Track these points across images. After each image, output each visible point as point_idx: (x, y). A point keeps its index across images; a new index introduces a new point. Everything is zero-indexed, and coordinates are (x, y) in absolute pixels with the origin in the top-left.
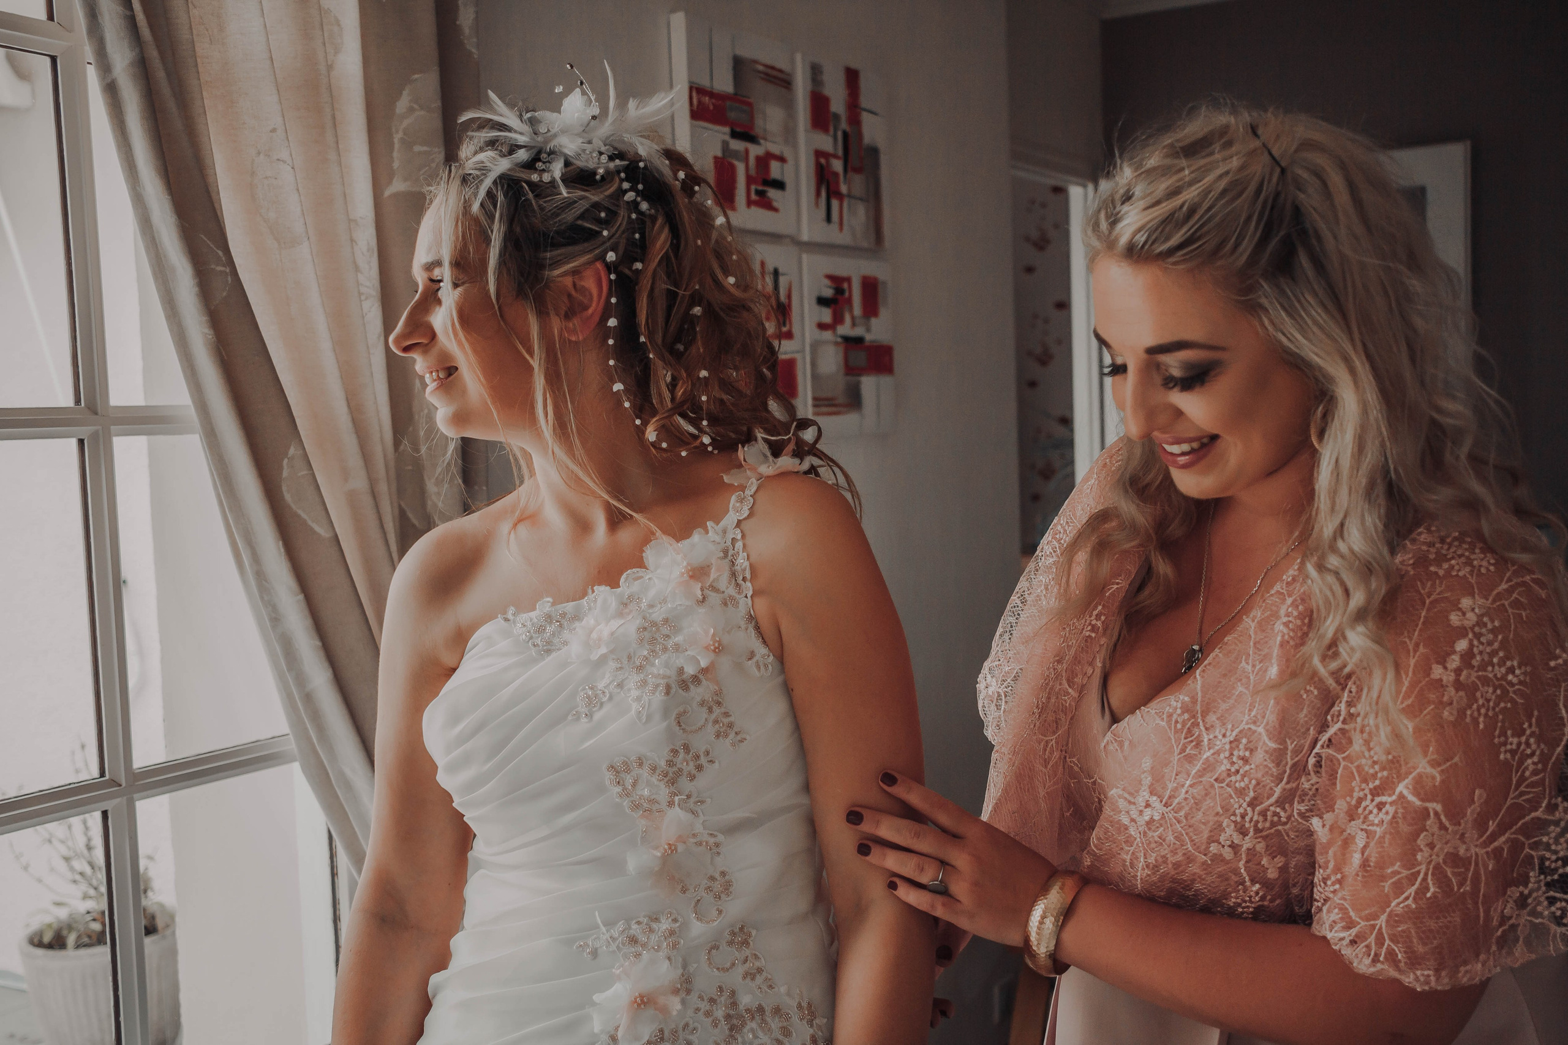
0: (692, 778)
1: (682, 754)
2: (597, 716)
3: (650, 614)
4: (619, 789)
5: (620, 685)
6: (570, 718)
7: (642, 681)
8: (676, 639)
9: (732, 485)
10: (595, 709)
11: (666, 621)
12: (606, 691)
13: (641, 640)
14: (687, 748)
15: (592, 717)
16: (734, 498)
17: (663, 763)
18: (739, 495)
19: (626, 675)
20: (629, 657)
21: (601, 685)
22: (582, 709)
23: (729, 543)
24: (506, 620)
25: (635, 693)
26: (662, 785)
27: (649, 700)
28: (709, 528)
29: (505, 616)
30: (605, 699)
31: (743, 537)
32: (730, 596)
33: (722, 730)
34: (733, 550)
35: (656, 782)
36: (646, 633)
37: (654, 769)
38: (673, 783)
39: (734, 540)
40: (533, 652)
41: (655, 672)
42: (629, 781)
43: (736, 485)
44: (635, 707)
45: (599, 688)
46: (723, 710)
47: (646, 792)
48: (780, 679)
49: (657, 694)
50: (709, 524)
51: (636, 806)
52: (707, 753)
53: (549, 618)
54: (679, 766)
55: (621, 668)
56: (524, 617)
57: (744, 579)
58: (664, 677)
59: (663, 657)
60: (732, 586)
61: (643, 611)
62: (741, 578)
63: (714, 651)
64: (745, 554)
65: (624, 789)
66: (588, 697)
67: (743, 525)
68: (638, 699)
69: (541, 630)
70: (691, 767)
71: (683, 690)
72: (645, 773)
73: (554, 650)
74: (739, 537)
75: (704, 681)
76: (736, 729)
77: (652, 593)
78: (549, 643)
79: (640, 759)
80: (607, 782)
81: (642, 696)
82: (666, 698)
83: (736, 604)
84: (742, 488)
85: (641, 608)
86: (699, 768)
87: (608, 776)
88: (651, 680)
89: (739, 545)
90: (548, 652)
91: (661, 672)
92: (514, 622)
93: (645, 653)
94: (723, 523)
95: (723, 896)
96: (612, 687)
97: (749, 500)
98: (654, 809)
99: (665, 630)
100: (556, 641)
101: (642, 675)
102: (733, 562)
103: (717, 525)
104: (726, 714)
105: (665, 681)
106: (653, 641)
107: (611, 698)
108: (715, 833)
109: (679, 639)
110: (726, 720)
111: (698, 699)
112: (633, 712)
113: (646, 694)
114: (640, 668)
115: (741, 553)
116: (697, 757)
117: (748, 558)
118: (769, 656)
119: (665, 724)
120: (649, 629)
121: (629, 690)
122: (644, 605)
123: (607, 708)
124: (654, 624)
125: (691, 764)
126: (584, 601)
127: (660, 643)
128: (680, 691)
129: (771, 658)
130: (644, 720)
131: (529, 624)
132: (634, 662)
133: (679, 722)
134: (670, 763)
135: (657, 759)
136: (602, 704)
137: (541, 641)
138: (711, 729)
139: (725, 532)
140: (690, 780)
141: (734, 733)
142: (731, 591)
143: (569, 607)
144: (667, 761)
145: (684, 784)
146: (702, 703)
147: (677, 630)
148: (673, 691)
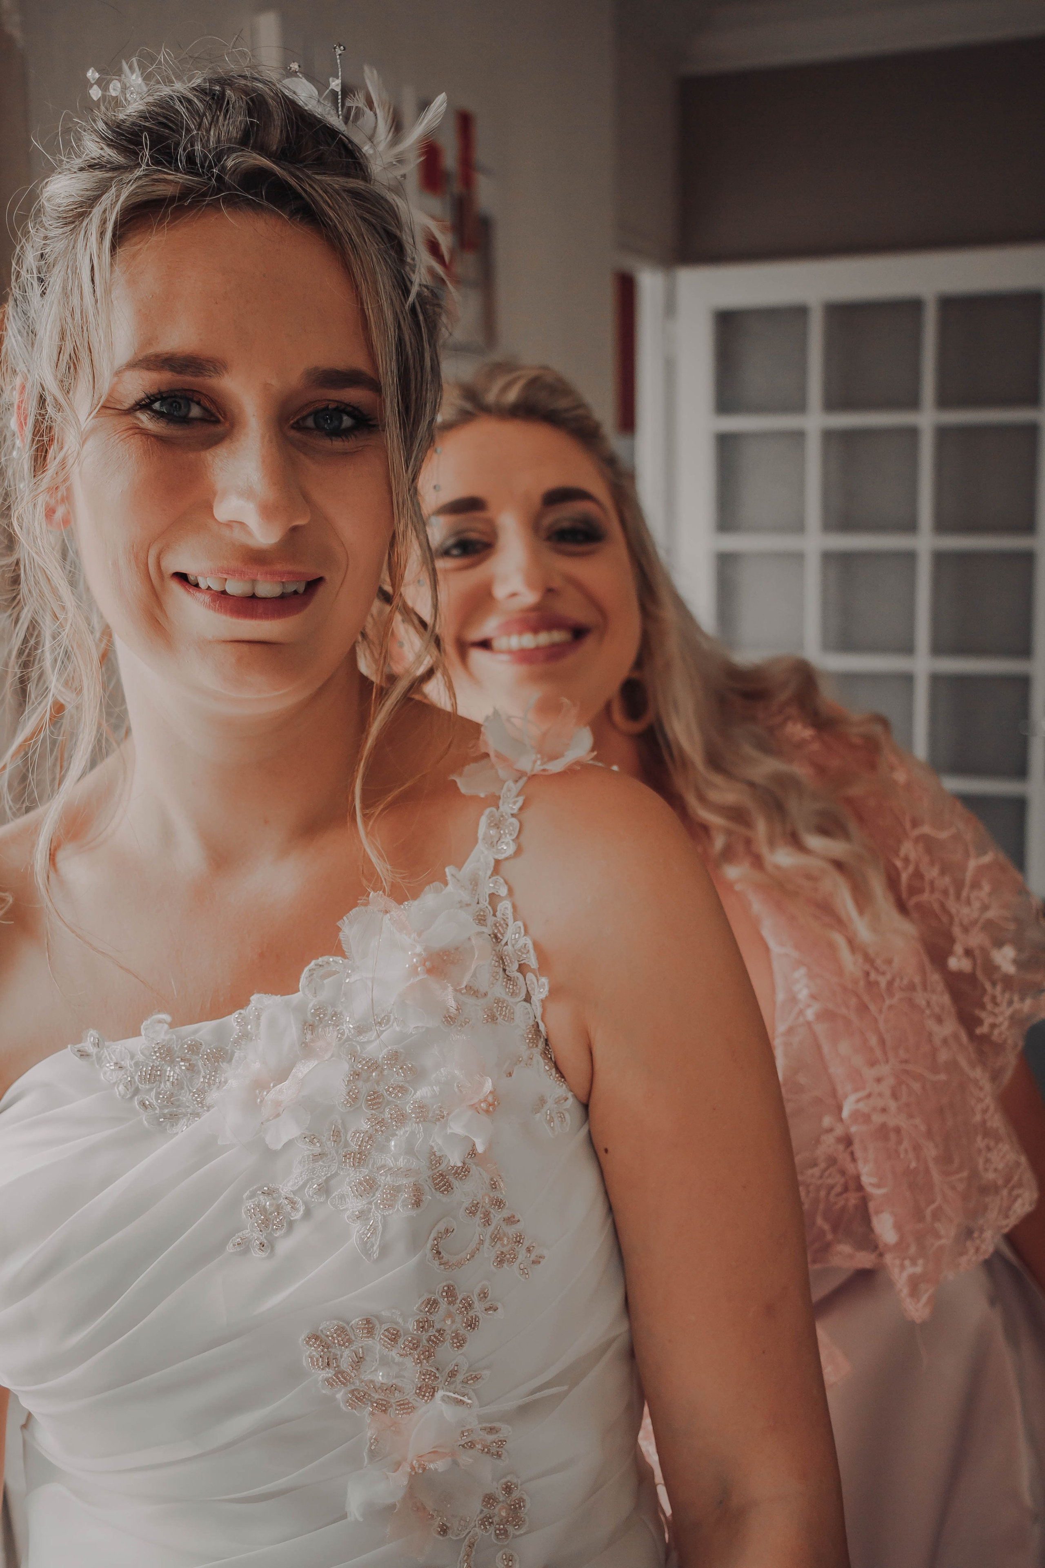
0: (460, 1341)
1: (443, 1304)
2: (285, 1246)
3: (363, 1045)
4: (329, 1373)
5: (325, 1189)
6: (230, 1248)
7: (366, 1181)
8: (418, 1093)
9: (474, 798)
10: (277, 1234)
11: (394, 1057)
12: (297, 1199)
13: (353, 1099)
14: (450, 1293)
15: (272, 1248)
16: (483, 821)
17: (411, 1326)
18: (492, 815)
19: (334, 1168)
20: (337, 1134)
21: (286, 1188)
22: (252, 1232)
23: (485, 903)
24: (83, 1054)
25: (354, 1205)
26: (409, 1363)
27: (384, 1217)
28: (449, 878)
29: (79, 1046)
30: (297, 1216)
31: (511, 891)
32: (498, 1001)
33: (505, 1250)
34: (494, 915)
35: (397, 1359)
36: (360, 1084)
37: (394, 1337)
38: (429, 1354)
39: (493, 898)
40: (144, 1117)
41: (390, 1163)
42: (346, 1357)
43: (482, 795)
44: (356, 1229)
45: (283, 1194)
46: (505, 1213)
47: (380, 1377)
48: (584, 1131)
49: (399, 1205)
50: (448, 870)
51: (359, 1398)
52: (484, 1295)
53: (167, 1054)
54: (438, 1326)
55: (321, 1155)
56: (121, 1047)
57: (522, 969)
58: (407, 1173)
59: (400, 1132)
60: (499, 982)
61: (348, 1039)
62: (516, 966)
63: (487, 1111)
64: (520, 923)
65: (339, 1372)
66: (264, 1210)
67: (505, 867)
68: (362, 1215)
69: (154, 1077)
70: (459, 1324)
71: (442, 1192)
72: (377, 1345)
73: (185, 1115)
74: (503, 891)
75: (474, 1167)
76: (527, 1243)
77: (360, 1006)
78: (170, 1100)
79: (368, 1322)
80: (305, 1362)
81: (369, 1210)
82: (414, 1213)
83: (510, 1018)
84: (494, 800)
85: (343, 1034)
86: (472, 1324)
87: (307, 1353)
88: (384, 1180)
89: (505, 907)
90: (173, 1118)
91: (401, 1162)
92: (99, 1059)
93: (365, 1126)
94: (469, 866)
95: (510, 1529)
96: (309, 1191)
97: (512, 824)
98: (392, 1401)
99: (396, 1078)
100: (185, 1097)
101: (365, 1171)
102: (496, 937)
103: (460, 870)
104: (510, 1220)
105: (412, 1180)
106: (375, 1100)
107: (308, 1214)
108: (496, 1425)
109: (423, 1092)
110: (511, 1230)
111: (467, 1203)
112: (354, 1240)
113: (377, 1207)
114: (359, 1158)
115: (510, 921)
116: (469, 1306)
117: (526, 932)
118: (566, 1099)
119: (415, 1260)
120: (364, 1075)
121: (342, 1197)
122: (348, 1027)
123: (302, 1232)
124: (374, 1065)
125: (458, 1318)
126: (232, 1020)
127: (389, 1103)
128: (439, 1195)
129: (571, 1100)
130: (375, 1256)
131: (127, 1063)
132: (346, 1144)
133: (439, 1253)
134: (423, 1325)
135: (400, 1320)
136: (291, 1224)
137: (157, 1098)
138: (489, 1253)
139: (475, 882)
140: (458, 1347)
141: (524, 1251)
142: (499, 990)
143: (204, 1030)
144: (418, 1321)
145: (446, 1353)
146: (473, 1210)
147: (417, 1075)
148: (427, 1197)
